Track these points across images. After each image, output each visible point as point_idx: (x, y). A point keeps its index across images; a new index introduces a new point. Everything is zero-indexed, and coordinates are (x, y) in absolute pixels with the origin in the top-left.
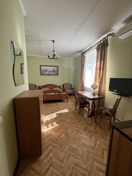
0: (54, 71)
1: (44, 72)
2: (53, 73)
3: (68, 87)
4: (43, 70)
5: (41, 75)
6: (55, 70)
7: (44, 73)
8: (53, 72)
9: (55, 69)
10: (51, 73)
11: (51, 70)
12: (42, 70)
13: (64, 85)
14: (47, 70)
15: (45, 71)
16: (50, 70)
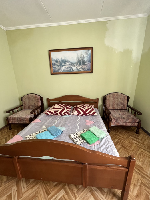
0: (81, 62)
1: (57, 65)
2: (80, 67)
3: (117, 104)
4: (57, 61)
5: (52, 74)
6: (85, 59)
7: (58, 68)
8: (80, 64)
9: (85, 55)
10: (74, 68)
11: (75, 61)
12: (53, 62)
13: (108, 98)
14: (64, 61)
15: (61, 65)
16: (71, 61)
